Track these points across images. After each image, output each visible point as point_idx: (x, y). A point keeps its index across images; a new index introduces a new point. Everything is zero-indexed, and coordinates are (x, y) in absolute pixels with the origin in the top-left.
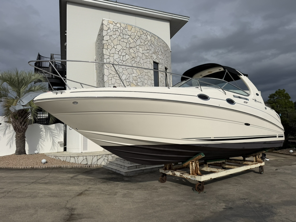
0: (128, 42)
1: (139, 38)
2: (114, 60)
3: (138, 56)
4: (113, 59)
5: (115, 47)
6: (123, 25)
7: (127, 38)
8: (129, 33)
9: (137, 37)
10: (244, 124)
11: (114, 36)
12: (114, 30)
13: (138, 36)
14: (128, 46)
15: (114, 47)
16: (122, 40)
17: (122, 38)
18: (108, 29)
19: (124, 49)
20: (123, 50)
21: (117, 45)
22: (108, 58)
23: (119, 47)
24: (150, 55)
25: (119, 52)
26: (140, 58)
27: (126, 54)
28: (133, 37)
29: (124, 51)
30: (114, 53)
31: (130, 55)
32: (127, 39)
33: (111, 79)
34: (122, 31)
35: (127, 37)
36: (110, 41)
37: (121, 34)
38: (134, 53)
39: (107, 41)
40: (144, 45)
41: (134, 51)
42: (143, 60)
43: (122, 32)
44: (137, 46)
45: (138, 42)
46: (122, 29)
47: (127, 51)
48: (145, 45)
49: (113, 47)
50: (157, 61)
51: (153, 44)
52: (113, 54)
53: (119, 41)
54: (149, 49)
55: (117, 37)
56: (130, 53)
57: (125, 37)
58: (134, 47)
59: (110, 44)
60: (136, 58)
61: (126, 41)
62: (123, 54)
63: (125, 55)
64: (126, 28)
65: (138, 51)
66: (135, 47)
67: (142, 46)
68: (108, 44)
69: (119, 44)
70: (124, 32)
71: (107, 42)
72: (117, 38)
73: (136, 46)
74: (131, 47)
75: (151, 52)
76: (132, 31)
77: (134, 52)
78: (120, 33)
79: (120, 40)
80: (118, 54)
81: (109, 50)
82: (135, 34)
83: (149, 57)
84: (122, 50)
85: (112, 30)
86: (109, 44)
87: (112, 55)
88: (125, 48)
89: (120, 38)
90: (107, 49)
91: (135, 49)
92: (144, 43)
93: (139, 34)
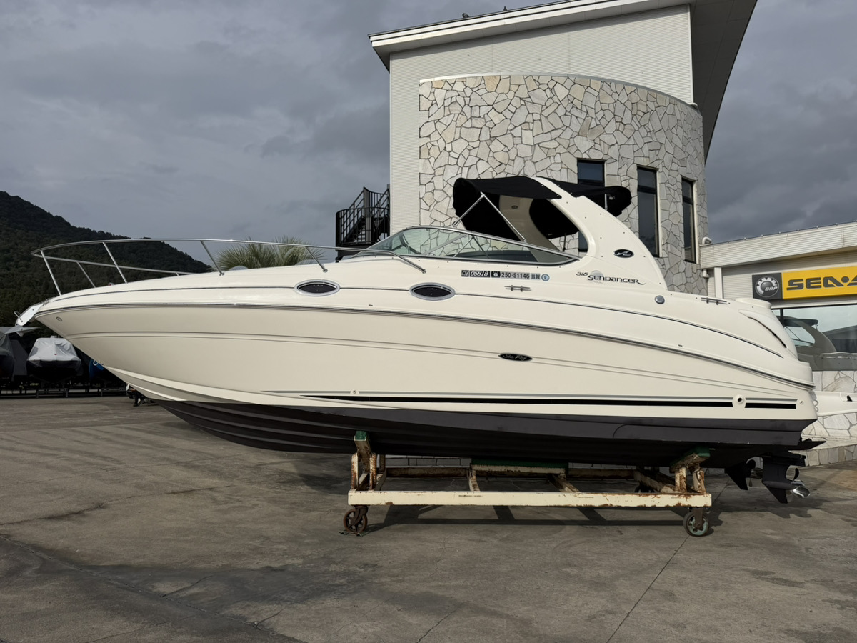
0: (485, 125)
1: (523, 102)
2: (445, 183)
3: (517, 156)
4: (444, 180)
5: (449, 148)
6: (471, 84)
7: (482, 115)
8: (490, 99)
9: (516, 102)
10: (497, 356)
11: (447, 120)
12: (447, 103)
13: (521, 99)
14: (485, 136)
15: (445, 149)
16: (468, 124)
17: (469, 117)
18: (432, 105)
19: (474, 148)
20: (470, 150)
21: (454, 140)
22: (430, 182)
23: (460, 146)
24: (566, 144)
25: (458, 159)
26: (525, 161)
27: (480, 159)
28: (500, 107)
29: (474, 153)
30: (444, 166)
31: (491, 159)
32: (484, 118)
33: (438, 237)
34: (467, 100)
35: (484, 110)
36: (435, 137)
37: (467, 109)
38: (506, 149)
39: (428, 137)
40: (540, 120)
41: (505, 146)
42: (534, 163)
43: (467, 103)
44: (516, 127)
45: (520, 117)
46: (468, 92)
47: (483, 151)
48: (543, 118)
49: (442, 149)
50: (596, 156)
51: (579, 107)
52: (442, 169)
53: (458, 130)
54: (561, 125)
55: (455, 119)
56: (491, 154)
57: (476, 114)
58: (506, 134)
59: (435, 143)
60: (511, 163)
61: (479, 123)
62: (471, 161)
63: (476, 164)
64: (480, 87)
65: (518, 141)
66: (509, 132)
67: (531, 125)
68: (429, 145)
69: (460, 137)
70: (476, 100)
71: (428, 140)
72: (454, 123)
73: (511, 130)
74: (496, 138)
75: (568, 134)
76: (499, 90)
77: (503, 147)
78: (463, 105)
79: (461, 126)
80: (457, 164)
81: (432, 160)
82: (511, 95)
83: (560, 149)
84: (466, 153)
85: (440, 104)
86: (433, 145)
87: (440, 171)
88: (476, 144)
89: (463, 119)
90: (428, 159)
91: (508, 140)
92: (541, 114)
93: (523, 92)
